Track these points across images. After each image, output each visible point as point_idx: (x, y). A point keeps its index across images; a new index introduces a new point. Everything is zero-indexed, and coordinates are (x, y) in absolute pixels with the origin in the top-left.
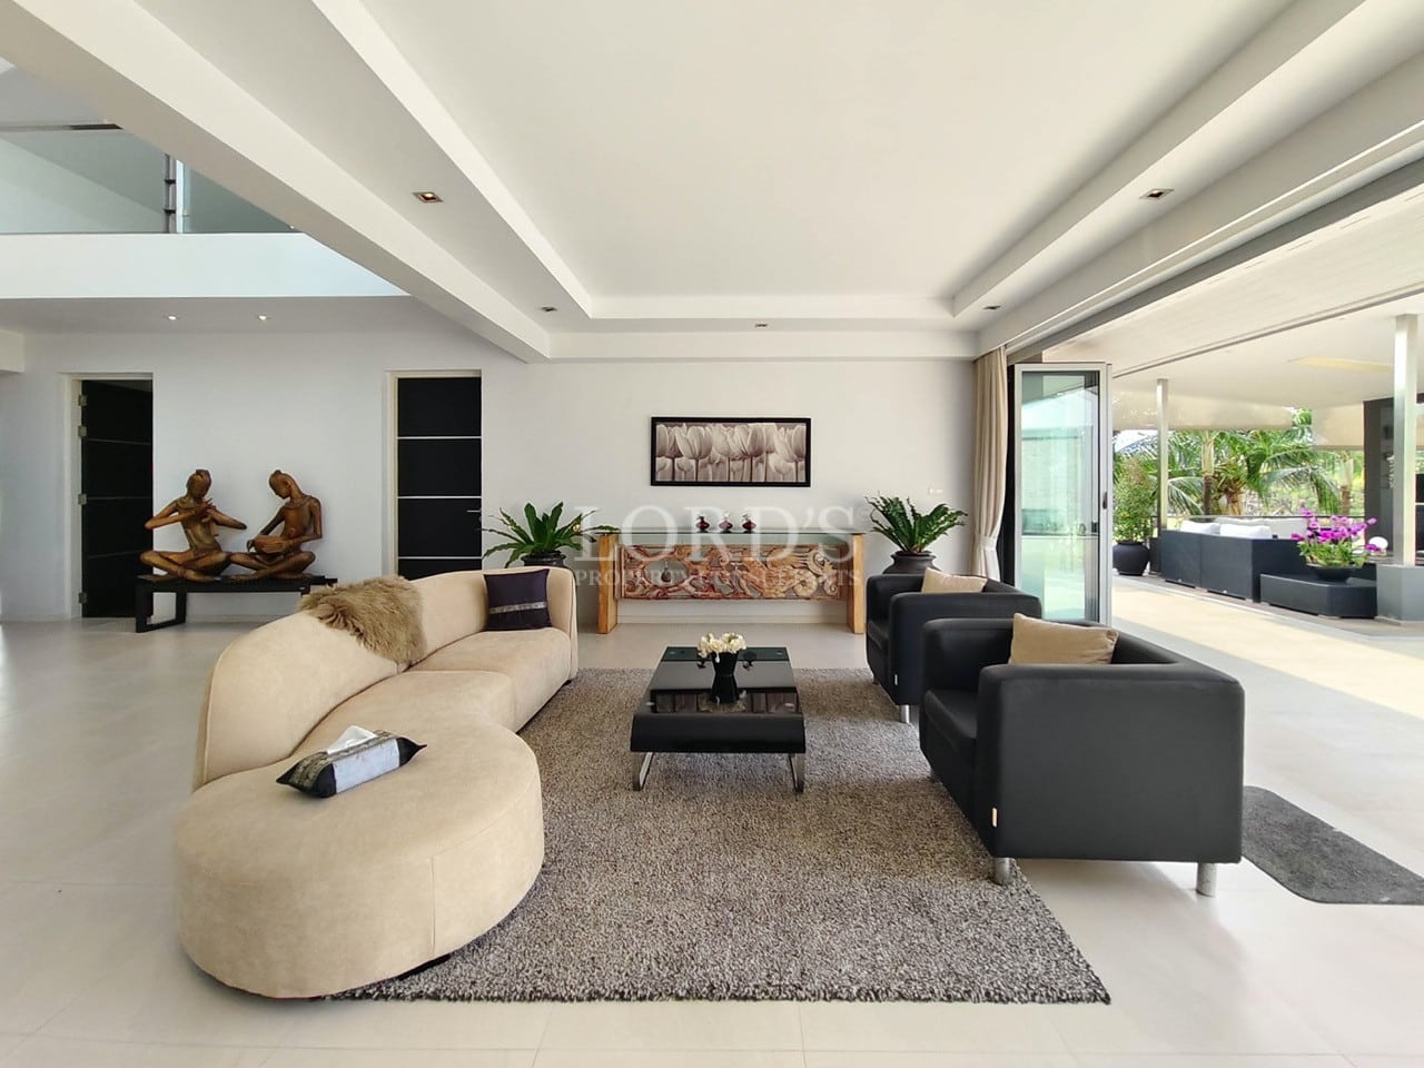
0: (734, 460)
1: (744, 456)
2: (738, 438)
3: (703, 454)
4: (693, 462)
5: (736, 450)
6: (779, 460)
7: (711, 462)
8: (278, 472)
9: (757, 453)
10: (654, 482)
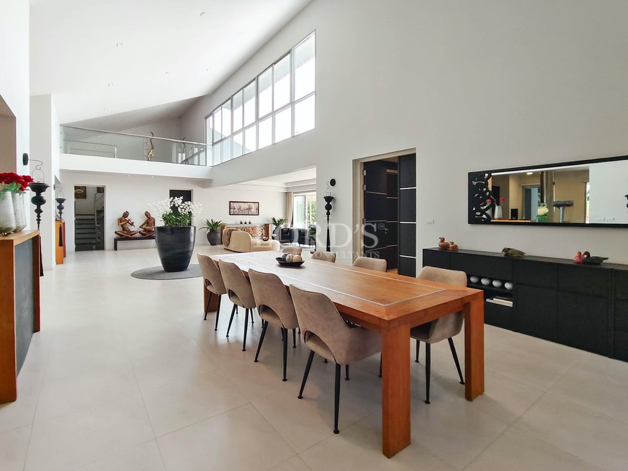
0: (245, 210)
1: (247, 209)
2: (246, 206)
3: (239, 209)
5: (246, 208)
6: (253, 210)
7: (241, 211)
8: (147, 212)
9: (249, 209)
10: (230, 214)
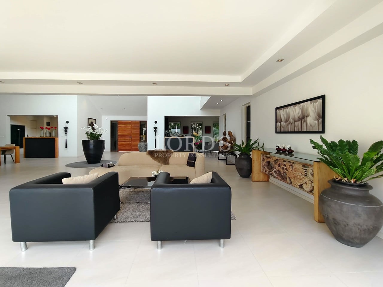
0: (296, 121)
1: (299, 119)
2: (297, 111)
3: (287, 120)
4: (285, 123)
5: (297, 117)
6: (311, 120)
7: (289, 123)
9: (303, 117)
